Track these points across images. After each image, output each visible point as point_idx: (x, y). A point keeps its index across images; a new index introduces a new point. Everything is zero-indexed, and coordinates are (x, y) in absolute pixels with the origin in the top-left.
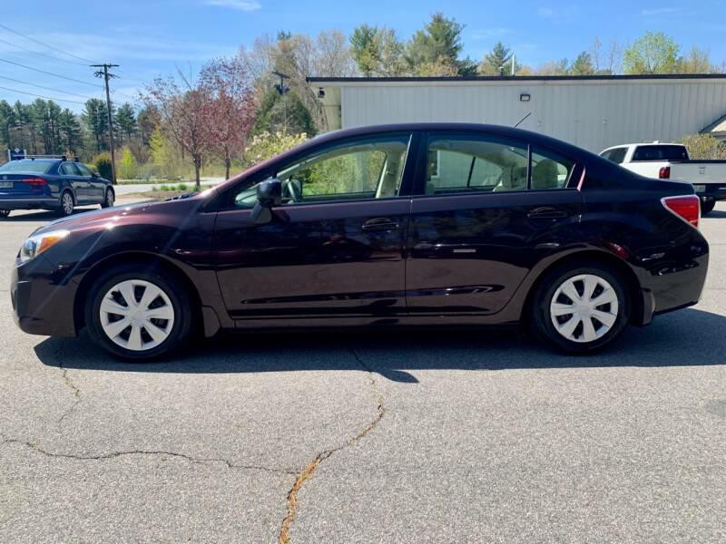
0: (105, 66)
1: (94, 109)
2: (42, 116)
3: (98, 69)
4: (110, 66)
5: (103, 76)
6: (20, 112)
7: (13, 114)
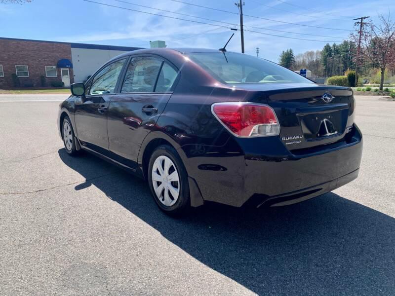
0: (362, 18)
1: (375, 44)
2: (345, 50)
3: (357, 21)
4: (364, 18)
5: (360, 24)
6: (335, 49)
7: (331, 50)
